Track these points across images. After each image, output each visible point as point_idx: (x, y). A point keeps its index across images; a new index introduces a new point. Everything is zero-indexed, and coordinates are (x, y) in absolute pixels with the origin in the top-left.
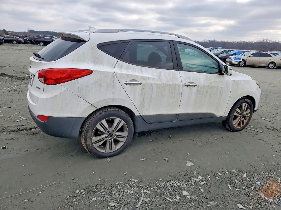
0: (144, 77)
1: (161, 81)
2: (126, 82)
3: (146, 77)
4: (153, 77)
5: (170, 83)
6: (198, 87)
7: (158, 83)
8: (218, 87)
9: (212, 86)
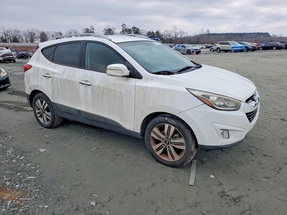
0: (53, 72)
1: (63, 77)
2: (44, 75)
3: (55, 72)
4: (59, 73)
5: (69, 79)
6: (93, 87)
7: (61, 78)
8: (115, 91)
9: (108, 89)
